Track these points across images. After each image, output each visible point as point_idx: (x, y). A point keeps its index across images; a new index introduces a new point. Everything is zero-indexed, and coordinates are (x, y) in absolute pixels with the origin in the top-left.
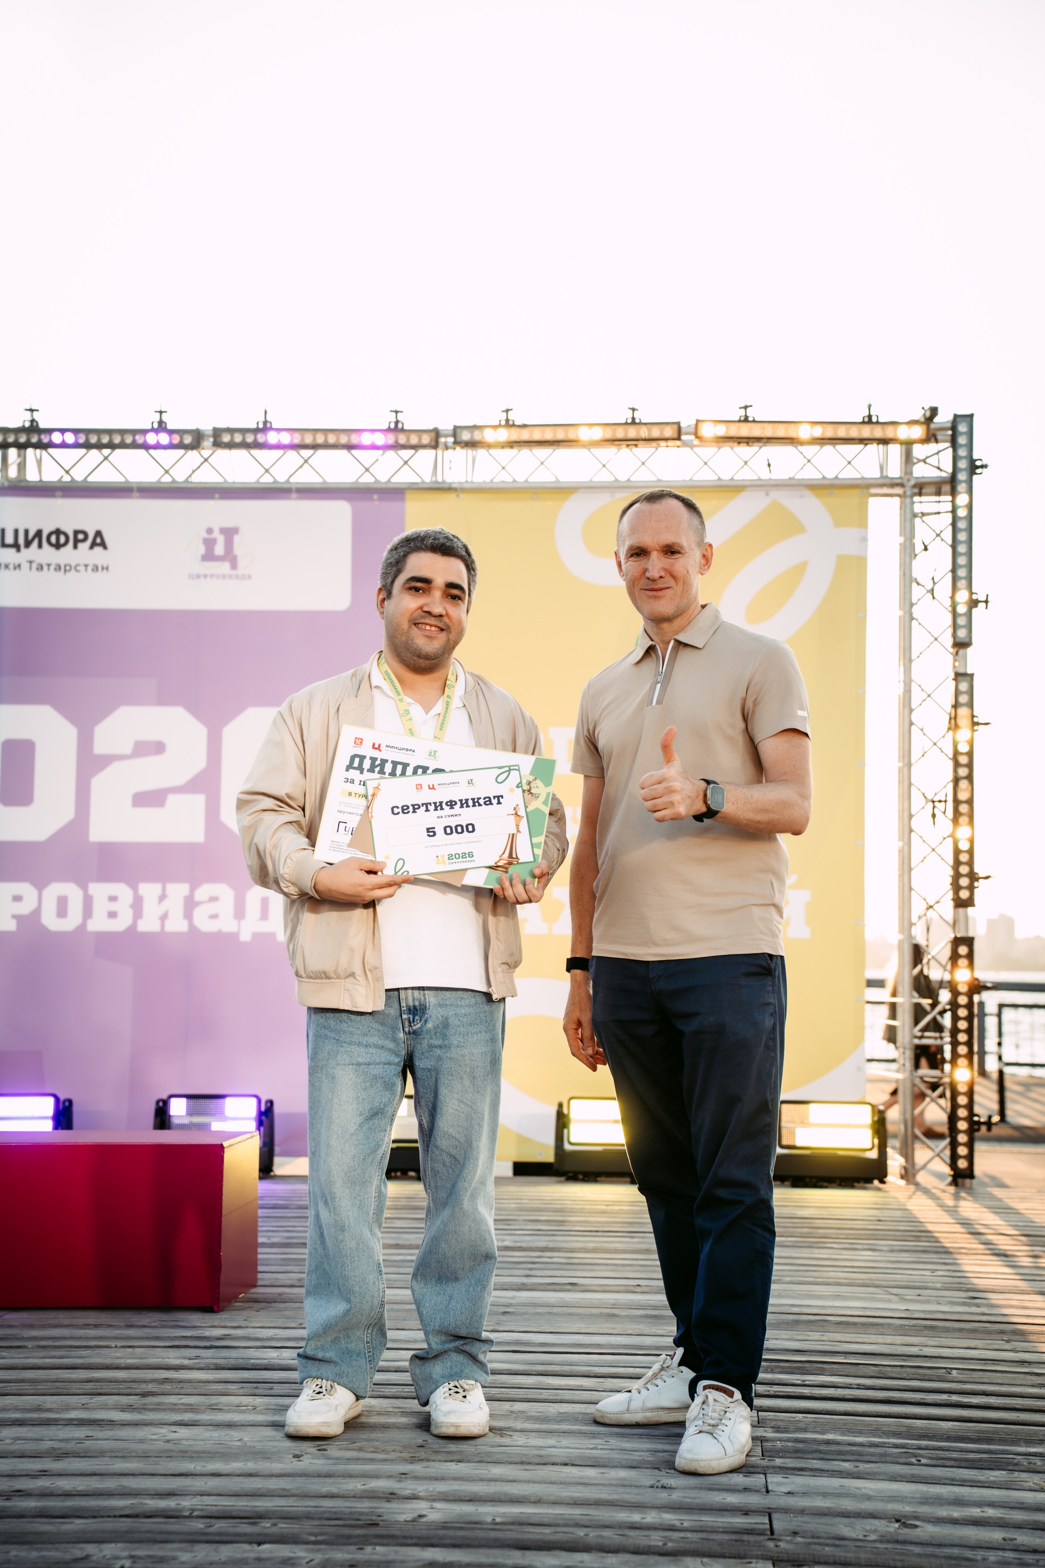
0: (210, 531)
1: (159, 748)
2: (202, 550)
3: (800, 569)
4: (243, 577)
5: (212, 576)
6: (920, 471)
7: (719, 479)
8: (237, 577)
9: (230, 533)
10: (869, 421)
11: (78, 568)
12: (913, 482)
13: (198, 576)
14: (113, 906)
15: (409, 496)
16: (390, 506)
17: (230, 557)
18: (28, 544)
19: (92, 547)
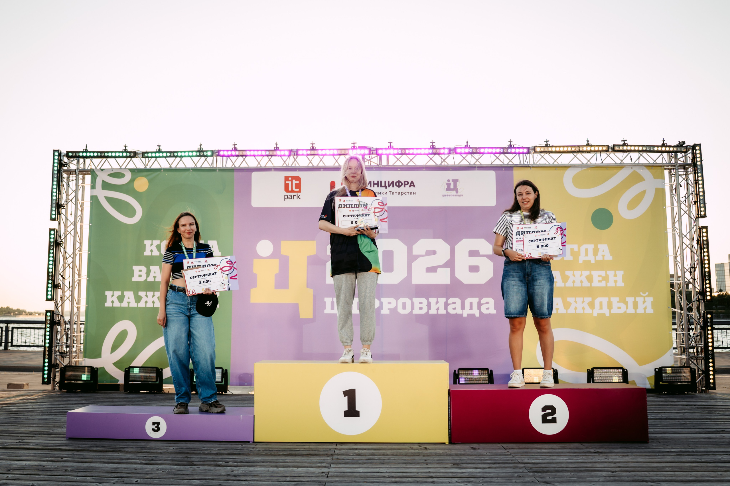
0: (449, 181)
1: (434, 252)
2: (446, 187)
3: (644, 192)
4: (460, 196)
5: (450, 195)
6: (680, 162)
7: (616, 163)
8: (458, 196)
9: (455, 181)
10: (664, 145)
11: (405, 193)
12: (678, 165)
13: (445, 196)
14: (421, 306)
15: (514, 169)
16: (508, 172)
17: (456, 189)
18: (389, 186)
19: (410, 187)
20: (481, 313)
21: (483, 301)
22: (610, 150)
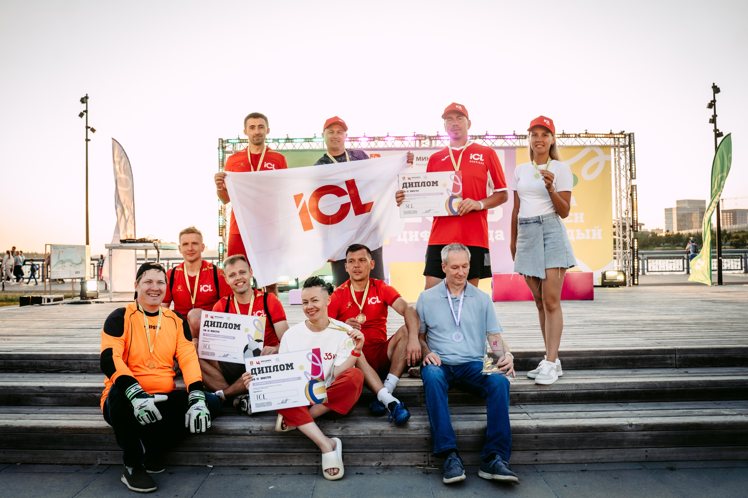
3: (598, 163)
6: (621, 144)
7: (581, 145)
10: (611, 133)
12: (620, 146)
15: (517, 148)
20: (495, 240)
21: (497, 232)
22: (577, 136)
